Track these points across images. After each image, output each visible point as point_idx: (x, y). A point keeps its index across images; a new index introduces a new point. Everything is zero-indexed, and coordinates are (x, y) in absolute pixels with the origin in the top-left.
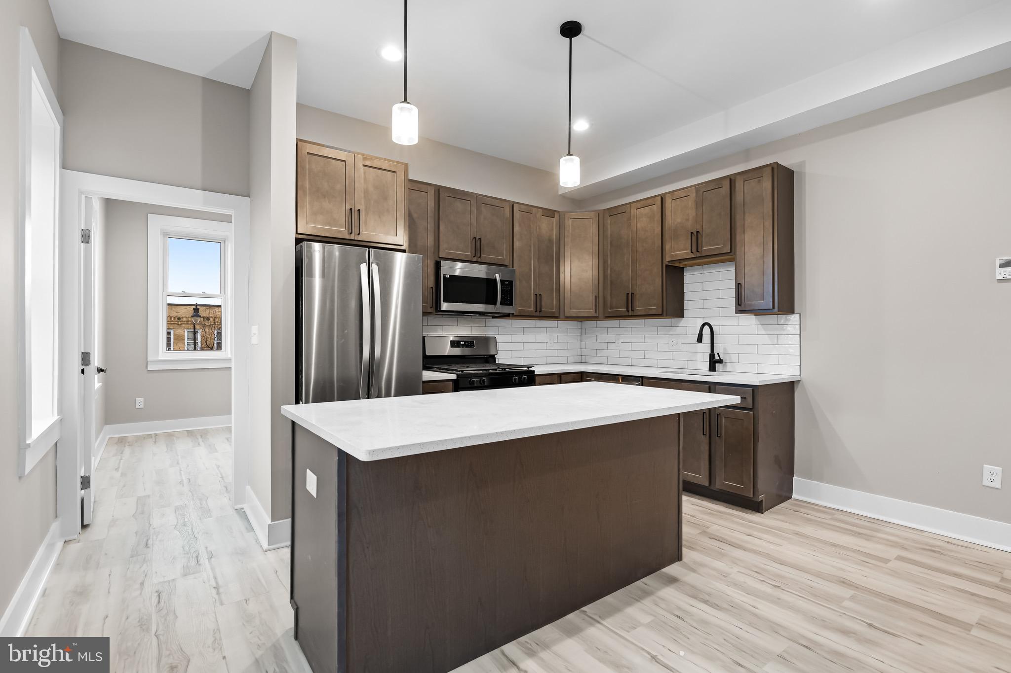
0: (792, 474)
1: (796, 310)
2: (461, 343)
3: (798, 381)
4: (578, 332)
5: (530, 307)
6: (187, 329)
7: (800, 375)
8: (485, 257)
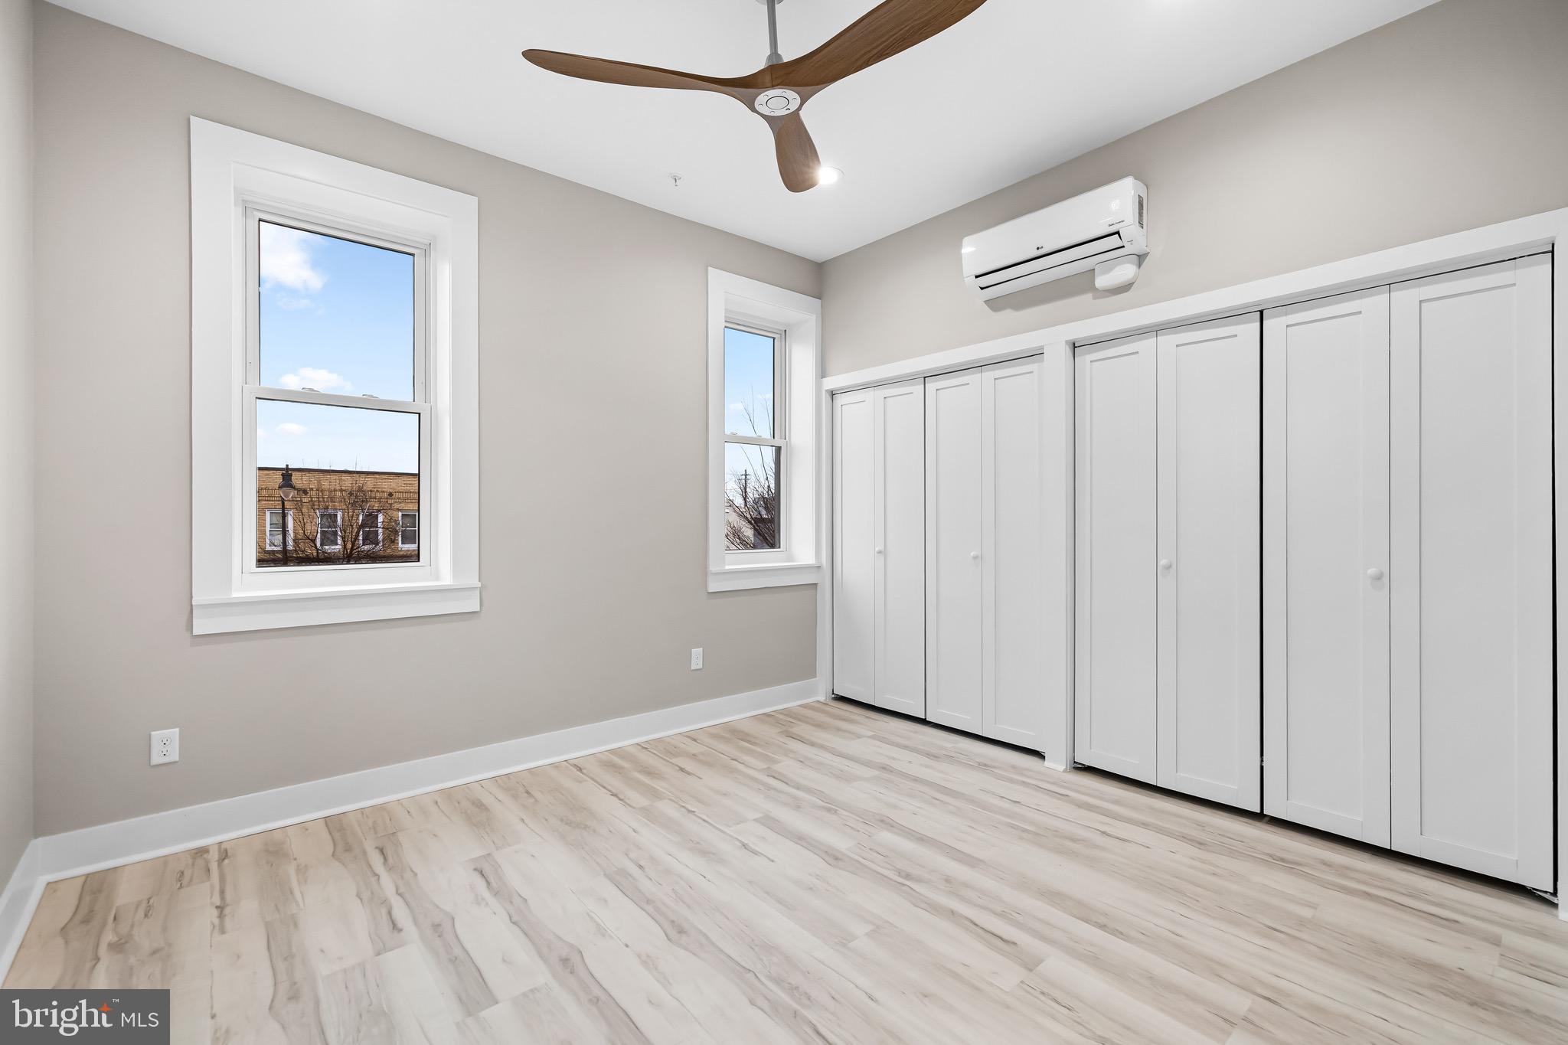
6: (269, 509)
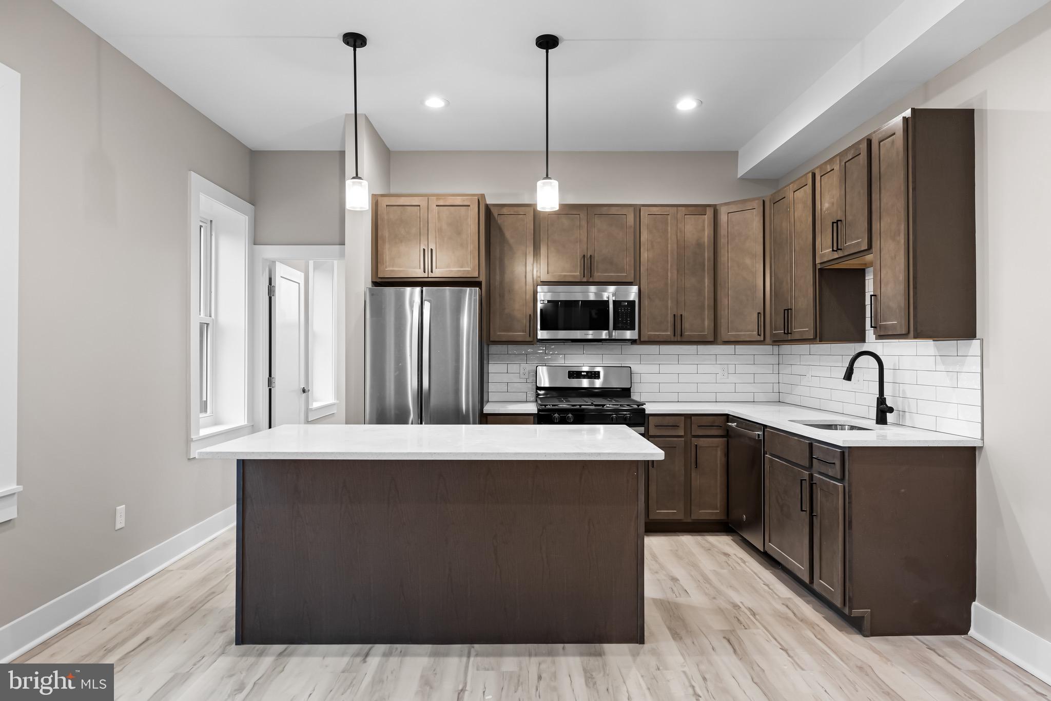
0: (972, 596)
1: (978, 336)
2: (583, 373)
3: (981, 448)
4: (774, 360)
5: (666, 330)
7: (983, 439)
8: (598, 276)
